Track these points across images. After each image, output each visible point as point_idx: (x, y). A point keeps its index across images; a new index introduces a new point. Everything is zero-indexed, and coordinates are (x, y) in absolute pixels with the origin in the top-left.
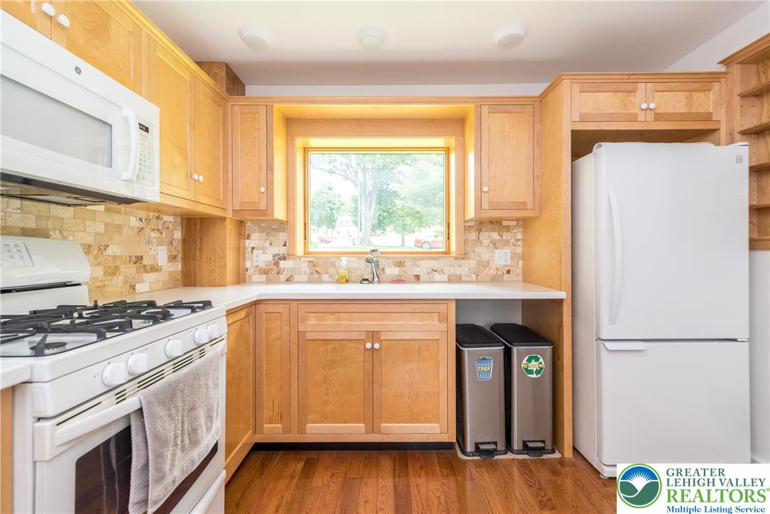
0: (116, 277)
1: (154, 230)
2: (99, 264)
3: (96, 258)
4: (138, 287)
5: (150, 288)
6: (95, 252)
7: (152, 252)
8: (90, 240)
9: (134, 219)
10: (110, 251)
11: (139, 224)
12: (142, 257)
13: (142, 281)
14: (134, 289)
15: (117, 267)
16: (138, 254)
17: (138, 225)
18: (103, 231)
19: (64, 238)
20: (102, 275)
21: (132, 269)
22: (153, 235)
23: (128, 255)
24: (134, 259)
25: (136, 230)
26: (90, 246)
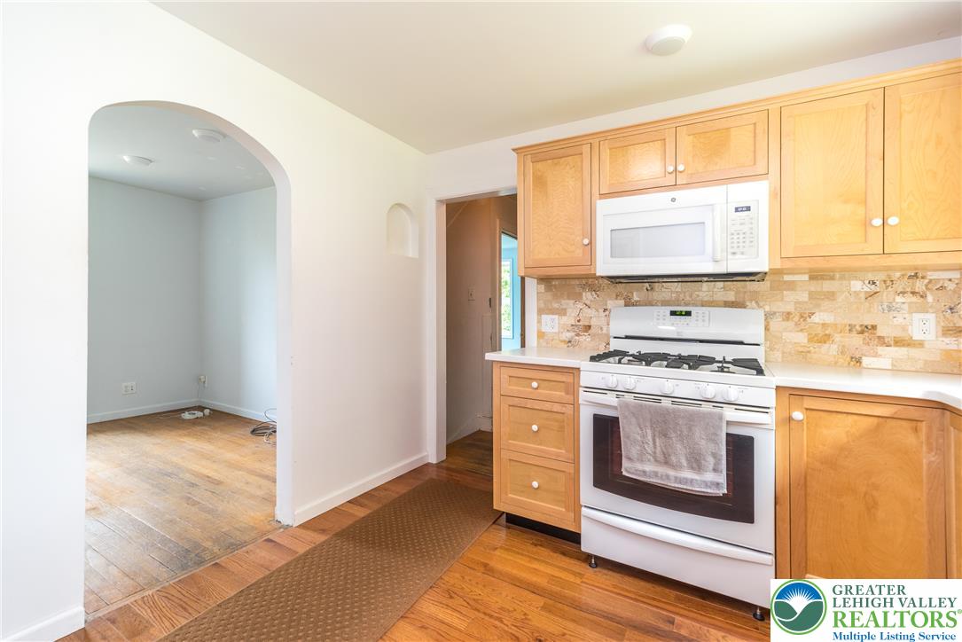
0: (826, 346)
1: (903, 293)
2: (801, 330)
3: (796, 324)
4: (866, 361)
5: (893, 365)
6: (796, 319)
7: (899, 320)
8: (790, 308)
9: (861, 283)
10: (816, 319)
11: (868, 288)
12: (874, 327)
13: (876, 355)
14: (859, 361)
15: (828, 336)
16: (868, 322)
17: (866, 289)
18: (806, 299)
19: (759, 307)
20: (806, 341)
21: (856, 340)
22: (899, 299)
23: (849, 322)
24: (858, 328)
25: (863, 296)
26: (789, 313)
